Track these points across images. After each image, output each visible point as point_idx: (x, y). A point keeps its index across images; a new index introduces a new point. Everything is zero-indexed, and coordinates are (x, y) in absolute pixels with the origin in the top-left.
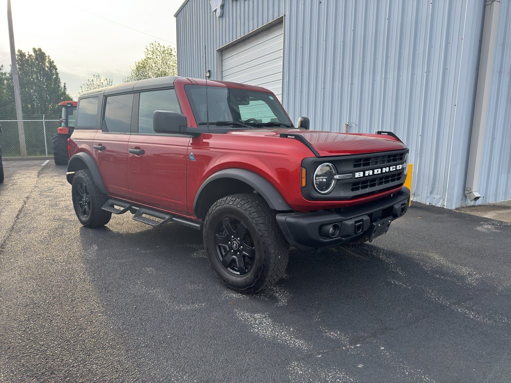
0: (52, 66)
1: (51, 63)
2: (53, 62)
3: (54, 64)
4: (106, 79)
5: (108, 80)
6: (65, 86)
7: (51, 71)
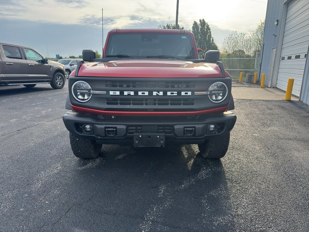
0: (208, 29)
1: (208, 26)
2: (209, 26)
3: (209, 27)
4: (242, 33)
5: (243, 34)
6: (213, 39)
7: (207, 31)
